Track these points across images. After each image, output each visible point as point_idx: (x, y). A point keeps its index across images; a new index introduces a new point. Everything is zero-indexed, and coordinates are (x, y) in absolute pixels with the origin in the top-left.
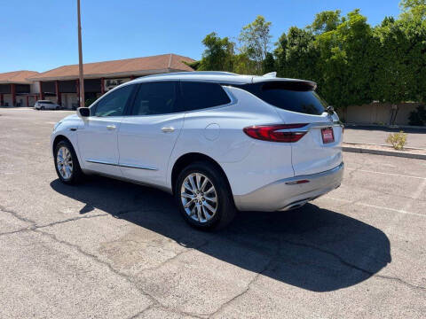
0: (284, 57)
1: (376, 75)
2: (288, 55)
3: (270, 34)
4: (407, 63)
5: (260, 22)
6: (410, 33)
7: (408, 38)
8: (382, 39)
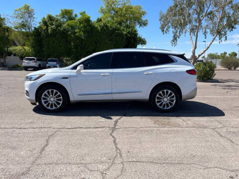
0: (48, 31)
1: (98, 45)
2: (50, 31)
3: (34, 16)
4: (110, 40)
5: (27, 8)
6: (111, 27)
7: (111, 29)
8: (99, 28)
